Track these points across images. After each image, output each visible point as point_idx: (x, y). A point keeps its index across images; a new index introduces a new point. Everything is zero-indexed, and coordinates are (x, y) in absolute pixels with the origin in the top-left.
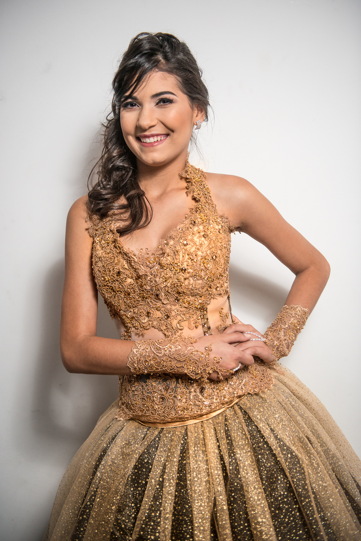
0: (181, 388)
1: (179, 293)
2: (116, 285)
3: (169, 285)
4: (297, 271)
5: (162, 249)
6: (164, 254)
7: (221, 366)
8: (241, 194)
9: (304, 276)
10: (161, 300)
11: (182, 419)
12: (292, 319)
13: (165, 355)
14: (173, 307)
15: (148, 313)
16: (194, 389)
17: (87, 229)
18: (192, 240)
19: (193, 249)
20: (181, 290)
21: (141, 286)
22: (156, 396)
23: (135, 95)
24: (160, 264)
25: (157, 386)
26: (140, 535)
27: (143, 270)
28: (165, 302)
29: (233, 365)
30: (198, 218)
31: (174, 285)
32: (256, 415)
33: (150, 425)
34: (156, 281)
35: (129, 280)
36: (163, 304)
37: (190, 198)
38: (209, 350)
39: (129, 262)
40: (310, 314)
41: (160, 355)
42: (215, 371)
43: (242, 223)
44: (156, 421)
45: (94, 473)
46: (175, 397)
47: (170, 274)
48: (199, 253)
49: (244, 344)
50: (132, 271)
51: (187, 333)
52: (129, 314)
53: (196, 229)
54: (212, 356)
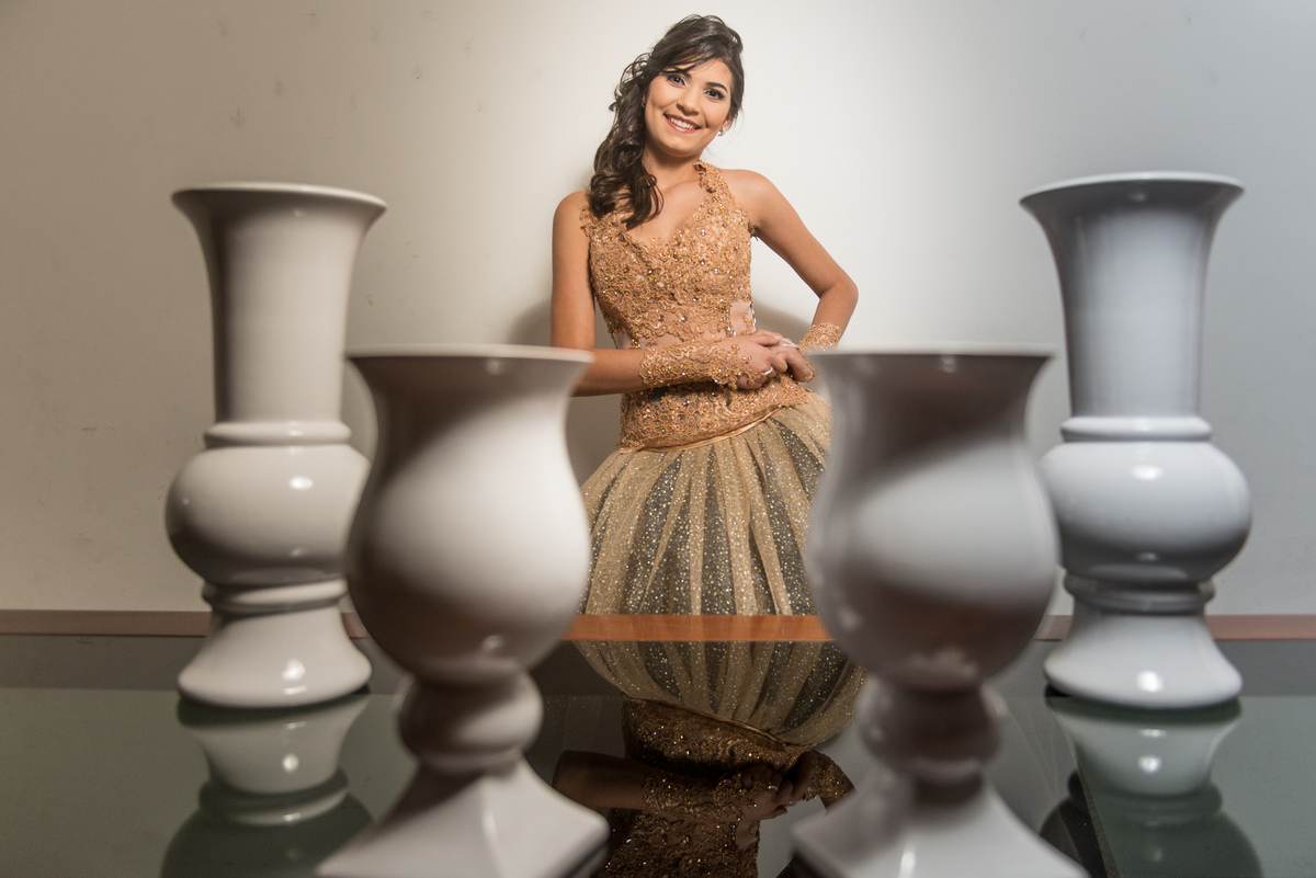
0: (704, 401)
1: (697, 290)
2: (623, 285)
3: (685, 281)
4: (820, 291)
5: (676, 239)
6: (679, 244)
7: (750, 367)
8: (757, 188)
9: (829, 295)
10: (676, 300)
11: (707, 436)
12: (823, 336)
13: (685, 357)
14: (691, 309)
15: (662, 316)
16: (720, 402)
17: (583, 228)
18: (710, 230)
19: (712, 239)
20: (699, 286)
21: (654, 283)
22: (674, 415)
23: (690, 72)
24: (675, 257)
25: (674, 404)
26: (667, 549)
27: (655, 263)
28: (681, 302)
29: (764, 366)
30: (716, 207)
31: (692, 281)
32: (791, 424)
33: (668, 450)
34: (670, 277)
35: (639, 277)
36: (679, 304)
37: (704, 189)
38: (735, 349)
39: (639, 256)
40: (842, 333)
41: (679, 358)
42: (744, 374)
43: (762, 222)
44: (674, 443)
45: (601, 507)
46: (697, 412)
47: (688, 267)
48: (720, 244)
49: (774, 348)
50: (643, 265)
51: (708, 336)
52: (638, 321)
53: (713, 219)
54: (740, 356)
